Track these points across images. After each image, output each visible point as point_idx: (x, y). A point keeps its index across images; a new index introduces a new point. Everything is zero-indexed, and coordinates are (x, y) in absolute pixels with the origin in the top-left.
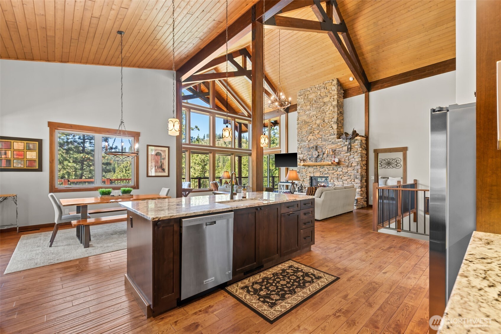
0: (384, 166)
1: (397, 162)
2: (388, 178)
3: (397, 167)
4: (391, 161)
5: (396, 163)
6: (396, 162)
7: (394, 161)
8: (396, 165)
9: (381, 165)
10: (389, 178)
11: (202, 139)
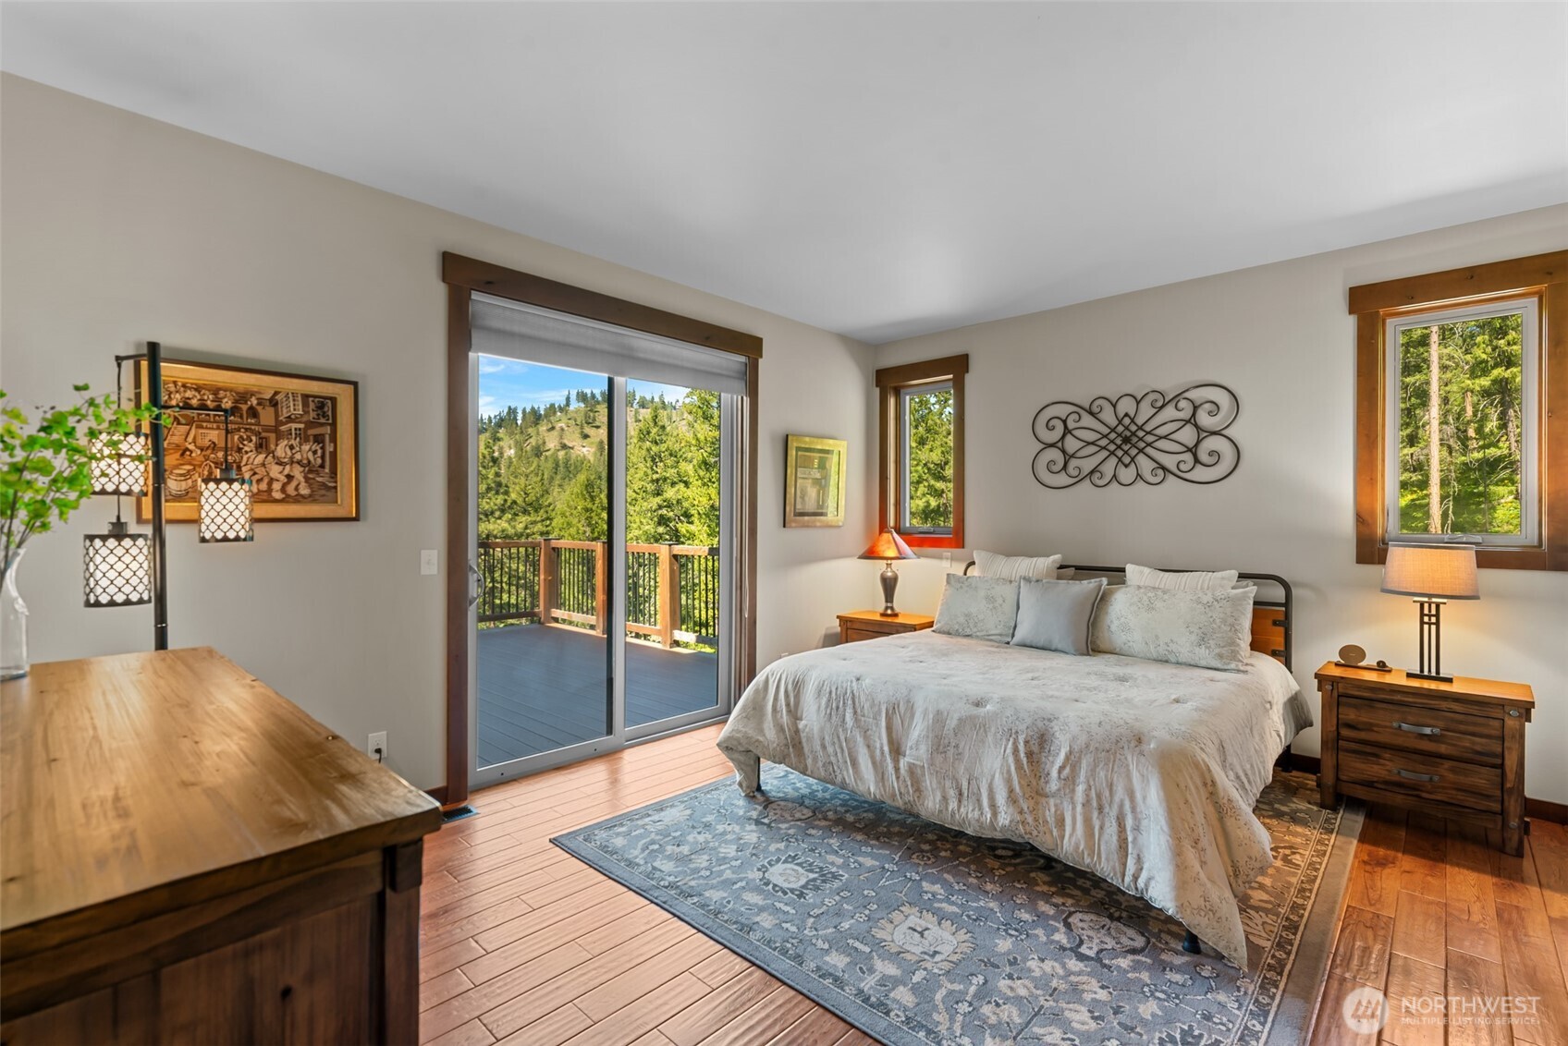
0: (1088, 465)
1: (1204, 419)
2: (1116, 574)
3: (1200, 473)
4: (1146, 411)
5: (1188, 435)
6: (1192, 421)
7: (1170, 412)
8: (1193, 450)
9: (1068, 457)
10: (1129, 568)
11: (560, 407)
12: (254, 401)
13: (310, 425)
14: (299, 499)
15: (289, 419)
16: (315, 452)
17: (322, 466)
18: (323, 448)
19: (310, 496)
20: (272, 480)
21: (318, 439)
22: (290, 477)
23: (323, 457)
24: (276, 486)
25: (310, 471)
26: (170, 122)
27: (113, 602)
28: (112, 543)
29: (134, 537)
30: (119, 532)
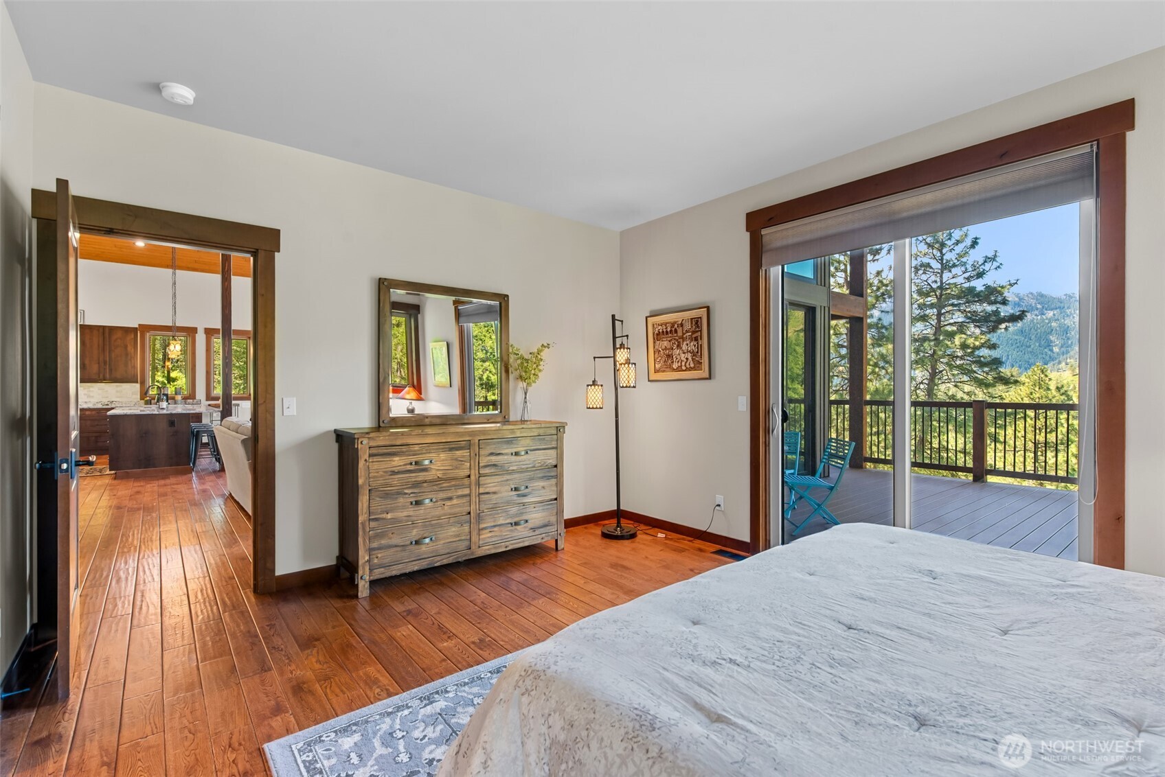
12: (676, 326)
13: (694, 332)
14: (690, 369)
15: (687, 332)
16: (695, 346)
17: (697, 352)
18: (697, 343)
19: (694, 367)
20: (682, 361)
21: (696, 339)
22: (687, 359)
23: (698, 348)
24: (683, 364)
25: (694, 355)
26: (646, 222)
27: (593, 408)
28: (593, 387)
29: (598, 386)
30: (594, 383)
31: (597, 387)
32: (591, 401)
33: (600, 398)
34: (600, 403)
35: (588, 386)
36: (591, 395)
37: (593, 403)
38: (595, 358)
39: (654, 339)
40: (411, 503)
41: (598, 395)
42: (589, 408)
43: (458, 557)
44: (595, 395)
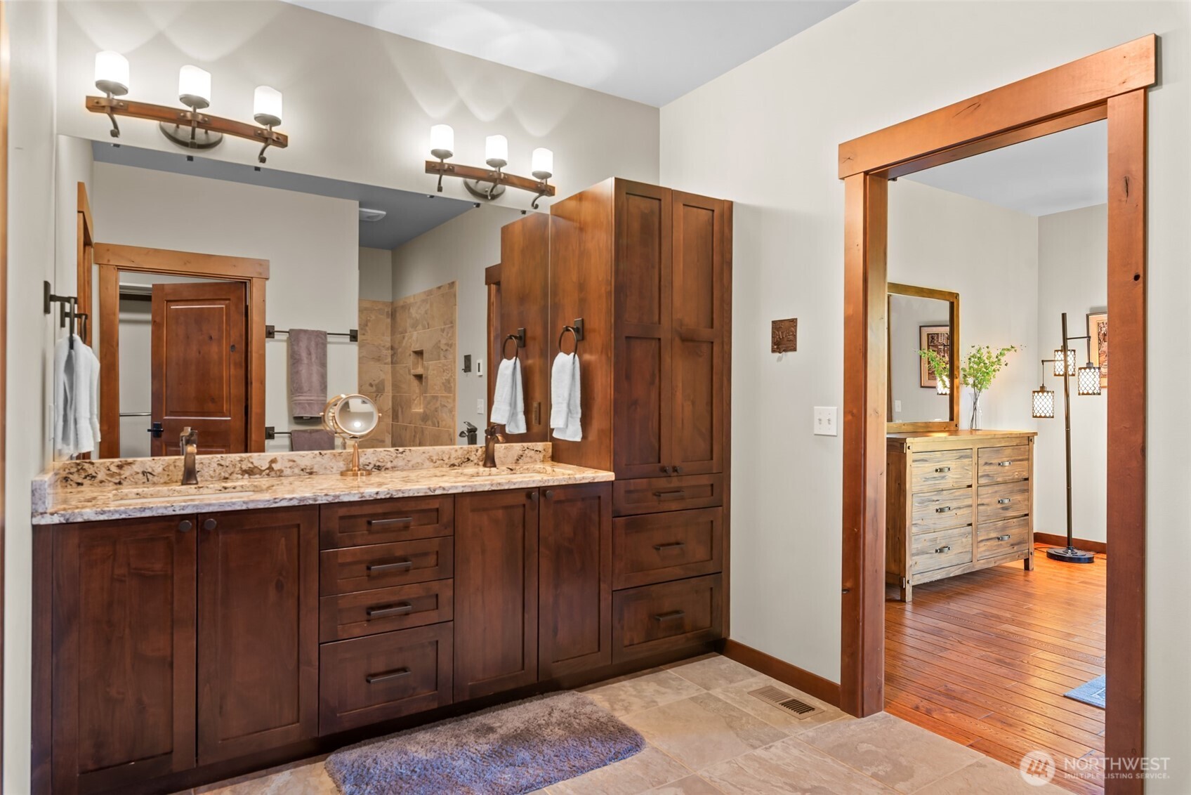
27: (1040, 417)
28: (1040, 394)
29: (1048, 392)
30: (1043, 389)
31: (1045, 394)
32: (1038, 409)
33: (1050, 406)
34: (1050, 412)
35: (1034, 392)
36: (1038, 403)
37: (1041, 412)
38: (1043, 361)
39: (1099, 340)
40: (937, 511)
41: (1048, 403)
42: (1036, 417)
43: (964, 570)
44: (1043, 403)
